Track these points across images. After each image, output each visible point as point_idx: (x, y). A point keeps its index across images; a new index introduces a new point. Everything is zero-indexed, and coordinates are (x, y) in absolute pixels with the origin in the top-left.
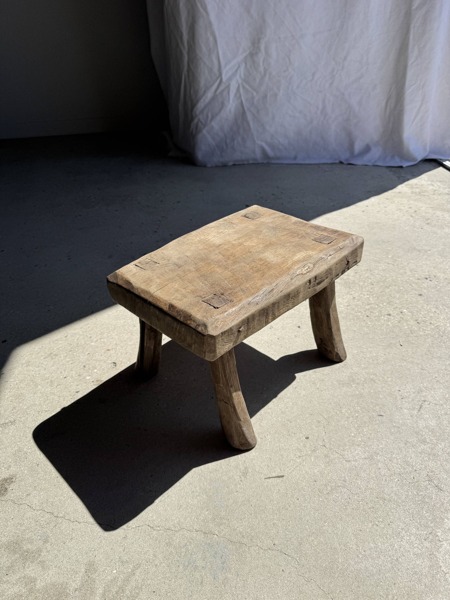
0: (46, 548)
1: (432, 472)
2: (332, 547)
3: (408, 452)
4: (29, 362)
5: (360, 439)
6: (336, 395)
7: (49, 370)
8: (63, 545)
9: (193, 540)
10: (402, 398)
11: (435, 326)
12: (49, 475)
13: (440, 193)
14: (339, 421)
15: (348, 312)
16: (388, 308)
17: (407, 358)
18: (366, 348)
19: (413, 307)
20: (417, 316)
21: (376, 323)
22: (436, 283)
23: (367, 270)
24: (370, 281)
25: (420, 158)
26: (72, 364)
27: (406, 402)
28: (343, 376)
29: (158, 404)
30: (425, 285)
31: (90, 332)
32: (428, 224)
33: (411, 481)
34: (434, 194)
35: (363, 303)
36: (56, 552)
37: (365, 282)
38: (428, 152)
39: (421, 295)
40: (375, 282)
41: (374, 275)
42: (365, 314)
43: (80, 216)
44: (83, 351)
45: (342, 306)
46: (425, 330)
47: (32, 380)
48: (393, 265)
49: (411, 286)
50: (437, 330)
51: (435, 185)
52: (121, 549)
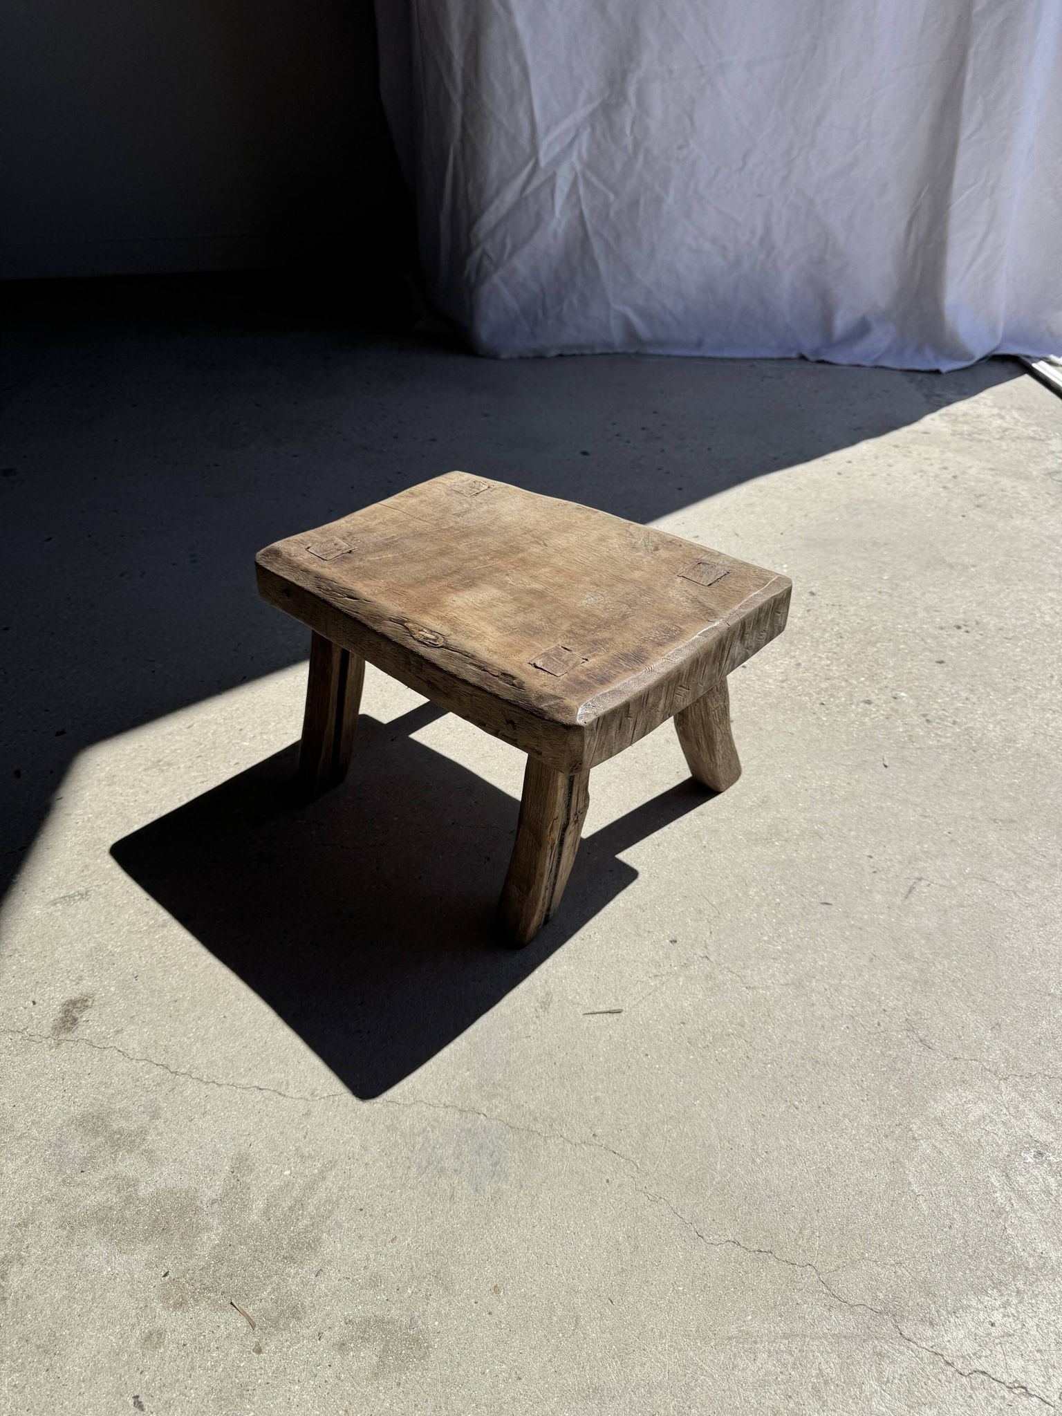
0: (156, 1128)
1: (917, 1013)
2: (704, 1144)
3: (873, 976)
4: (114, 776)
5: (779, 948)
6: (739, 860)
7: (156, 794)
8: (189, 1123)
9: (438, 1122)
10: (875, 872)
11: (963, 728)
12: (159, 997)
13: (1015, 435)
14: (739, 911)
15: (783, 694)
16: (867, 689)
17: (895, 793)
18: (811, 770)
19: (921, 687)
20: (927, 707)
21: (839, 719)
22: (979, 637)
23: (833, 605)
24: (836, 628)
25: (979, 354)
26: (203, 782)
27: (882, 879)
28: (757, 823)
29: (378, 868)
30: (953, 642)
31: (240, 720)
32: (978, 506)
33: (873, 1030)
34: (1001, 439)
35: (817, 675)
36: (175, 1135)
37: (825, 630)
38: (999, 341)
39: (941, 662)
40: (846, 631)
41: (846, 616)
42: (818, 699)
43: (217, 465)
44: (225, 758)
45: (770, 681)
46: (941, 736)
47: (121, 813)
48: (891, 595)
49: (922, 643)
50: (967, 737)
51: (1008, 417)
52: (300, 1135)
